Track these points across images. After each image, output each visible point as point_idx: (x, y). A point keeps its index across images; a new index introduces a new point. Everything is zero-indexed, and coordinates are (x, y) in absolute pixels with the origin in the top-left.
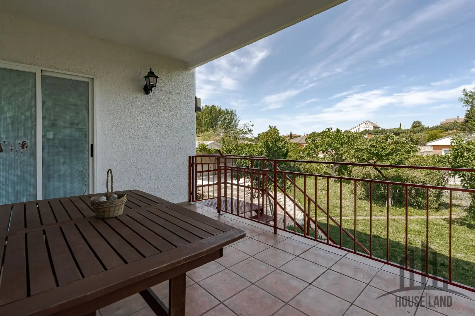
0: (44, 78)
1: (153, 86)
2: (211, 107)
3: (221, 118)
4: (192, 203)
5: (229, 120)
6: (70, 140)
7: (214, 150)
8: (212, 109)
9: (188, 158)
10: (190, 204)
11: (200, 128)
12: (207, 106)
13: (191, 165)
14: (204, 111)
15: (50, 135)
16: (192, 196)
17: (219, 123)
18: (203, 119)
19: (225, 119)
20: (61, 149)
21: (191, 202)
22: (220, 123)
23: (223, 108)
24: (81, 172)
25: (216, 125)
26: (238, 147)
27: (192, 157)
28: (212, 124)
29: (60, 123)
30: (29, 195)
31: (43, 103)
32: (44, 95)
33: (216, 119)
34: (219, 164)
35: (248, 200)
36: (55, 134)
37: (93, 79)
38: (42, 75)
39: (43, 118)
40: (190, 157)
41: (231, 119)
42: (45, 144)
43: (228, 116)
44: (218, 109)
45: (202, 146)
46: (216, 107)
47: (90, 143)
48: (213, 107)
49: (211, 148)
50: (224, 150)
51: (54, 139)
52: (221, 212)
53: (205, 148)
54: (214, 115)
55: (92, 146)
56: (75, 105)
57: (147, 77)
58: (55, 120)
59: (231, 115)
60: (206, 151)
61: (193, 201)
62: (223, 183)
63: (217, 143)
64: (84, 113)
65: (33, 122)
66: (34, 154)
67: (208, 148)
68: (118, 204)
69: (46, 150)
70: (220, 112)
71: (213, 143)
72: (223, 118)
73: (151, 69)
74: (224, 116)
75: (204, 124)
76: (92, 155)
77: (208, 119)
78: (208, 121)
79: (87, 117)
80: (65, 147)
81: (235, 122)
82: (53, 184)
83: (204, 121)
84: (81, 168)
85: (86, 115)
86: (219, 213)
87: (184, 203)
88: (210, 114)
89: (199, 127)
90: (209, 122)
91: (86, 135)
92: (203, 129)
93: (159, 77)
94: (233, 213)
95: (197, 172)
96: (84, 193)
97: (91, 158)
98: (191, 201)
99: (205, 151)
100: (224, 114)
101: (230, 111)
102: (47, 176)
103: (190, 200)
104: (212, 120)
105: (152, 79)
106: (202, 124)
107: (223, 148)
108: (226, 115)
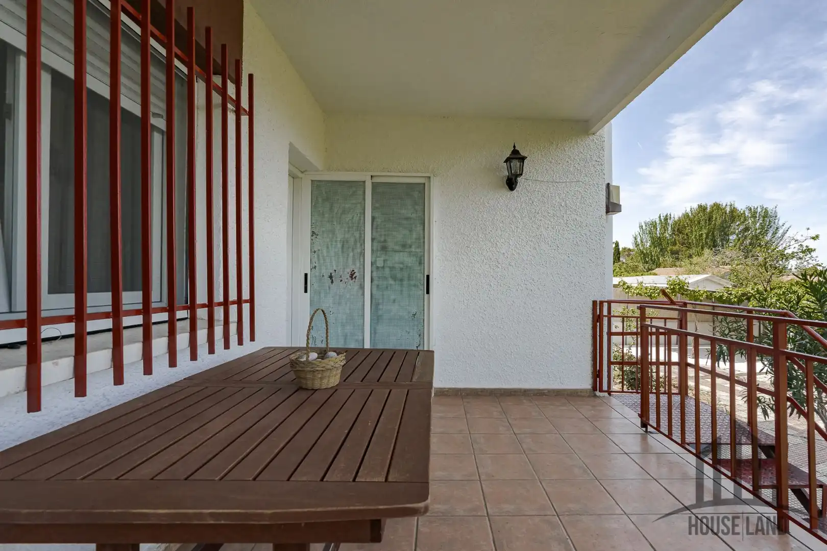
0: (375, 186)
1: (518, 175)
2: (712, 207)
3: (737, 227)
4: (598, 393)
5: (758, 231)
6: (401, 269)
7: (705, 294)
8: (713, 211)
9: (590, 305)
10: (595, 396)
11: (686, 250)
12: (701, 206)
13: (597, 319)
14: (695, 217)
15: (380, 263)
16: (598, 379)
17: (731, 237)
18: (692, 232)
19: (747, 229)
20: (391, 282)
21: (596, 392)
22: (733, 237)
23: (741, 206)
24: (414, 315)
25: (724, 242)
26: (771, 289)
27: (598, 303)
28: (714, 241)
29: (391, 245)
30: (357, 340)
31: (373, 219)
32: (374, 208)
33: (725, 232)
34: (645, 321)
35: (742, 415)
36: (385, 261)
37: (430, 177)
38: (372, 183)
39: (373, 240)
40: (594, 303)
41: (762, 227)
42: (375, 274)
43: (754, 223)
44: (728, 209)
45: (675, 285)
46: (724, 205)
47: (426, 274)
48: (717, 207)
49: (697, 290)
50: (731, 294)
51: (383, 267)
52: (650, 429)
53: (682, 288)
54: (719, 221)
55: (428, 277)
56: (407, 219)
57: (508, 160)
58: (385, 241)
59: (763, 220)
60: (687, 295)
61: (601, 390)
62: (675, 364)
63: (717, 279)
64: (419, 228)
65: (361, 245)
66: (362, 287)
67: (689, 289)
68: (317, 369)
69: (375, 282)
70: (734, 215)
71: (706, 279)
72: (742, 227)
73: (514, 147)
74: (743, 222)
75: (694, 242)
76: (428, 292)
77: (704, 231)
78: (704, 236)
79: (422, 236)
80: (394, 278)
81: (775, 233)
82: (381, 329)
83: (696, 235)
84: (414, 310)
85: (421, 232)
86: (644, 429)
87: (582, 391)
88: (709, 220)
89: (684, 249)
90: (707, 238)
91: (421, 263)
92: (692, 251)
93: (527, 157)
94: (673, 438)
95: (610, 334)
96: (417, 347)
97: (426, 296)
98: (596, 390)
99: (683, 294)
100: (745, 220)
101: (759, 210)
102: (376, 318)
103: (594, 389)
104: (713, 233)
105: (516, 164)
106: (690, 243)
107: (729, 291)
108: (750, 221)
